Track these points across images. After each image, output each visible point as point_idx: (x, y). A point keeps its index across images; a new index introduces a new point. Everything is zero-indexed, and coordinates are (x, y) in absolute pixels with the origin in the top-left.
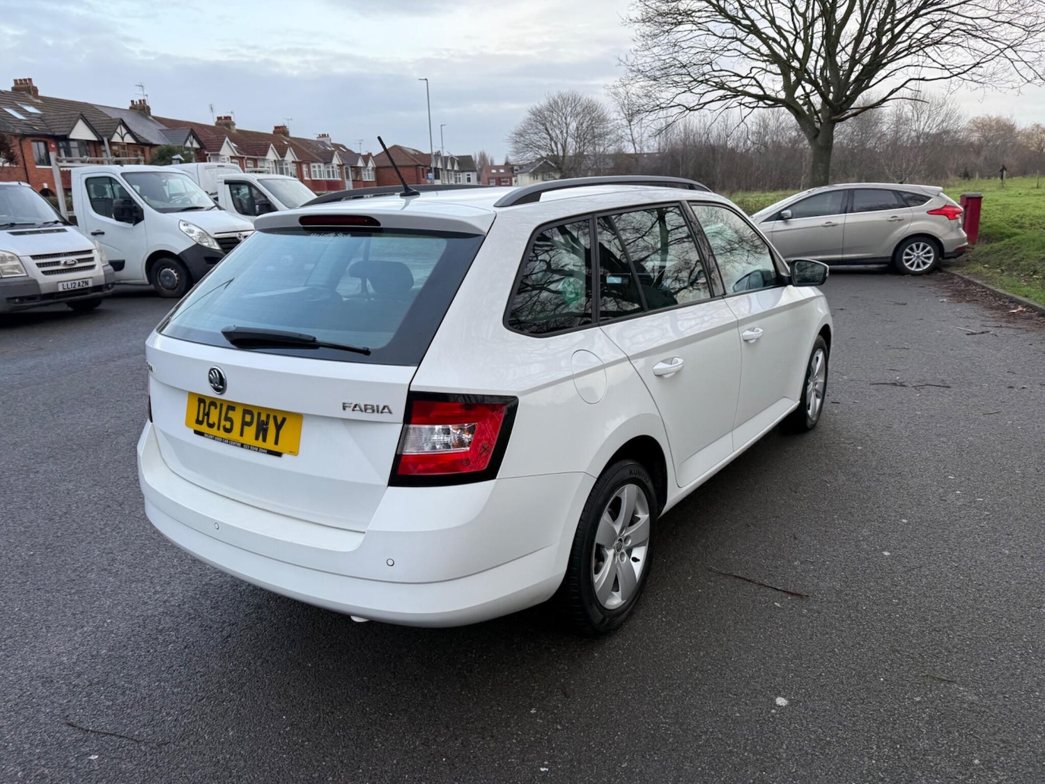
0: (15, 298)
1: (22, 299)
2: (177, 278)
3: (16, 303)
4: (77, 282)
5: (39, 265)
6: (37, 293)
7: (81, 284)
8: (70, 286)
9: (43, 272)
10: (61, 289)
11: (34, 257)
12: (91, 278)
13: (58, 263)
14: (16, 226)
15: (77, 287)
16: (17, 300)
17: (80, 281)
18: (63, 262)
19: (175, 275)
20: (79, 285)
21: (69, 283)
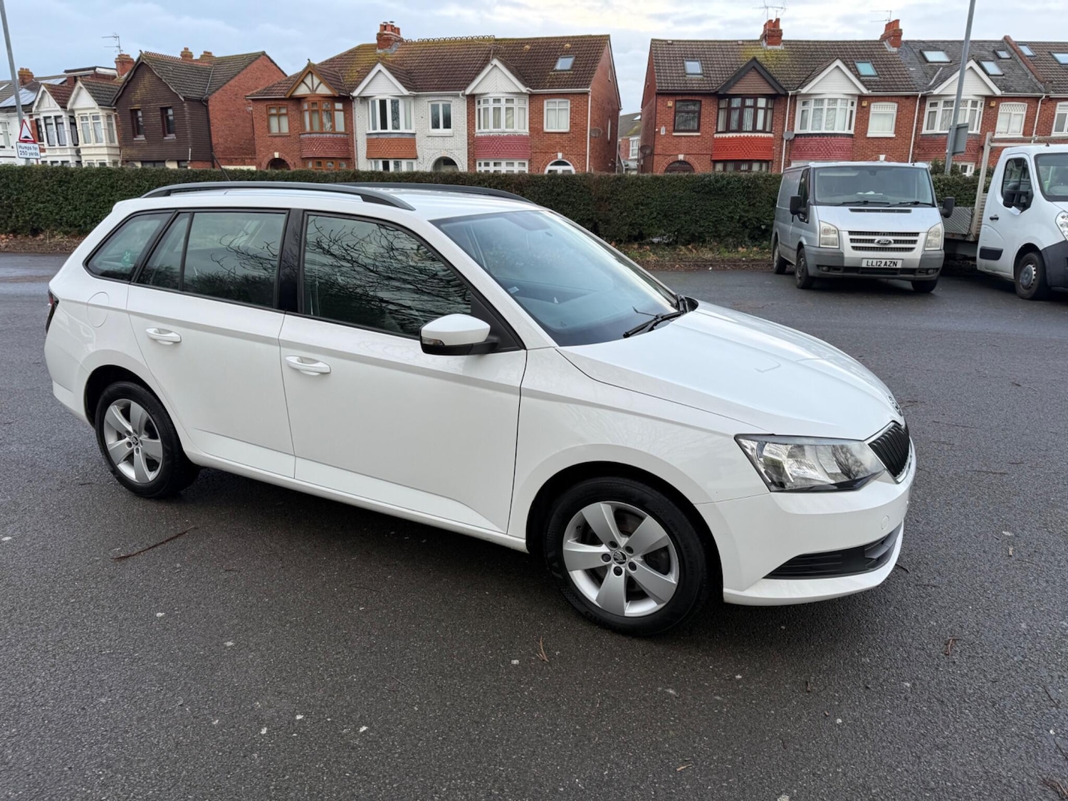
0: (823, 266)
1: (830, 268)
2: (1034, 277)
3: (823, 271)
4: (884, 261)
5: (852, 240)
6: (841, 265)
7: (888, 263)
8: (874, 264)
9: (853, 248)
10: (864, 265)
11: (851, 233)
12: (903, 259)
13: (872, 241)
14: (869, 204)
15: (882, 266)
16: (824, 269)
17: (888, 261)
18: (876, 241)
19: (1034, 273)
20: (886, 264)
21: (875, 261)
